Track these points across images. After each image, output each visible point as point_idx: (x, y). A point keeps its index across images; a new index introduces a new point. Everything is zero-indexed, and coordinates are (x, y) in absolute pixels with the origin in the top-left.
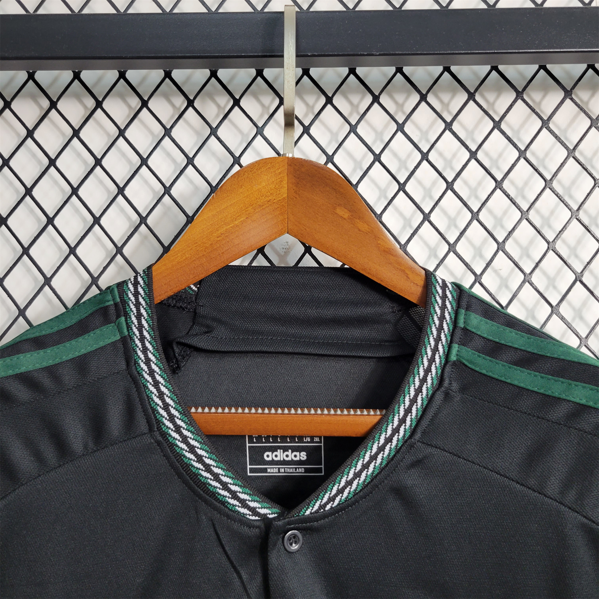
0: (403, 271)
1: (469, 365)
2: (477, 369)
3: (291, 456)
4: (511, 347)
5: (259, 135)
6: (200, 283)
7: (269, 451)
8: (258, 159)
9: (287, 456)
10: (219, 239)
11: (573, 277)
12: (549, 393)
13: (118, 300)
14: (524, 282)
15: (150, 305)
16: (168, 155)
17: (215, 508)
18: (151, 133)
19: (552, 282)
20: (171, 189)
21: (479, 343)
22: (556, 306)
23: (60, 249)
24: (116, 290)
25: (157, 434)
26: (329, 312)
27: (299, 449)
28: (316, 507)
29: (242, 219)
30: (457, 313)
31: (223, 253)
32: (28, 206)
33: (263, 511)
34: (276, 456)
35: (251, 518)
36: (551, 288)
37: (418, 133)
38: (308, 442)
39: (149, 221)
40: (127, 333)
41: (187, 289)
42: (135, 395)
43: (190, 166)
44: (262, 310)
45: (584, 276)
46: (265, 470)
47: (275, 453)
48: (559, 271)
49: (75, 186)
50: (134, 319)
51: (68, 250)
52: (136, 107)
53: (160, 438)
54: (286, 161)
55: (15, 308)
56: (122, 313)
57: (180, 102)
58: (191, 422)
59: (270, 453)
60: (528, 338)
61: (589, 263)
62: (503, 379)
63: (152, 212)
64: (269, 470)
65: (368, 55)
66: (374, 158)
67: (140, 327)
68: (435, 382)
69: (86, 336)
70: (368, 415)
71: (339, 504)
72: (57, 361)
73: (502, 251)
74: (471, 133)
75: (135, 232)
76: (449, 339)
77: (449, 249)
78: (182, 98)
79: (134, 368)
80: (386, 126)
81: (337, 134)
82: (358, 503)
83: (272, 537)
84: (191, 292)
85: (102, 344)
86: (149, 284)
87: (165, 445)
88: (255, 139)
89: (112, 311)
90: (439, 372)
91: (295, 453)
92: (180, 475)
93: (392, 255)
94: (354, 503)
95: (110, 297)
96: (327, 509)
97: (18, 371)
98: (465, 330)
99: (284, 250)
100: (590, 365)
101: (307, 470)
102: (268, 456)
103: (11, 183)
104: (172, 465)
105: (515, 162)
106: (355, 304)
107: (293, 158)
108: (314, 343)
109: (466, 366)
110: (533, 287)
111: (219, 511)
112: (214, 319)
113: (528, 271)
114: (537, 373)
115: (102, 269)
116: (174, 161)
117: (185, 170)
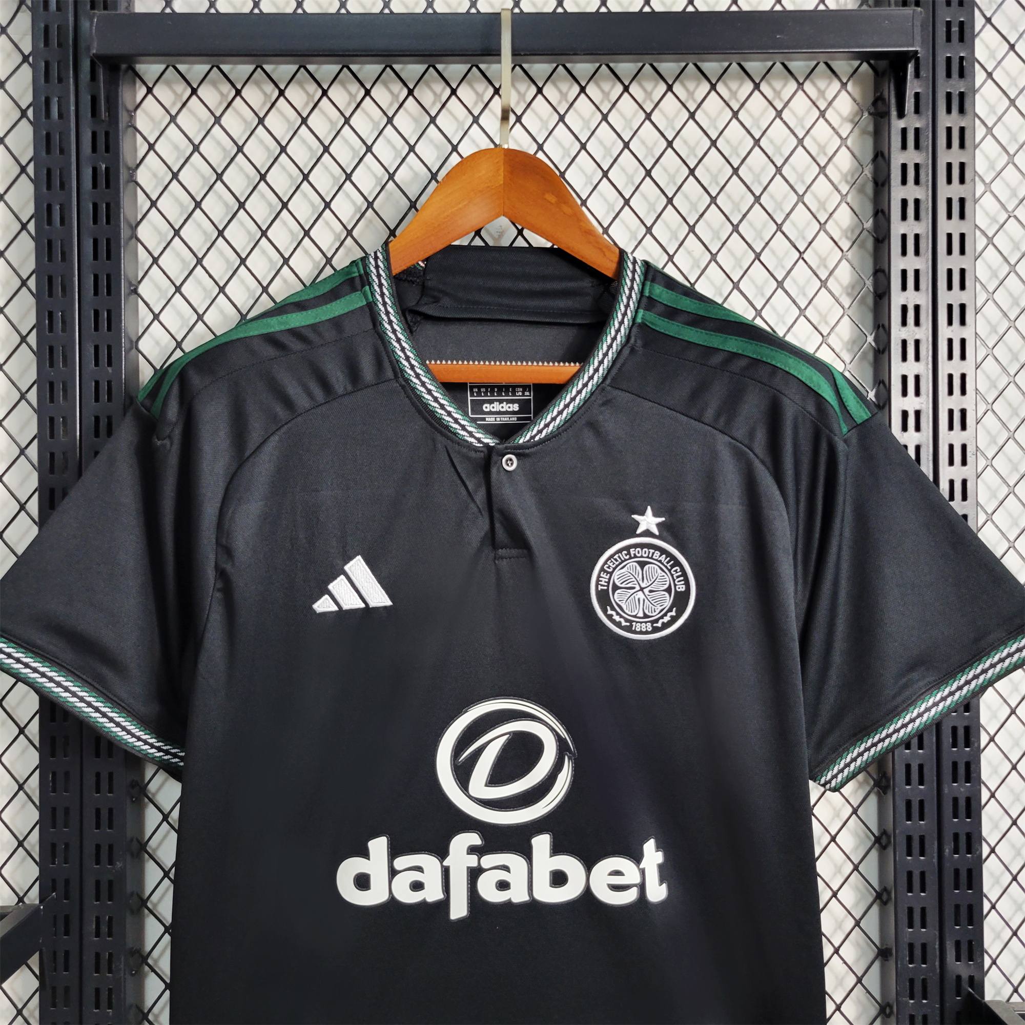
0: (601, 249)
1: (651, 326)
2: (658, 329)
3: (506, 407)
4: (685, 311)
6: (427, 260)
7: (487, 403)
8: (476, 150)
9: (502, 407)
10: (446, 220)
12: (710, 345)
13: (362, 272)
15: (390, 276)
17: (448, 438)
21: (660, 308)
24: (360, 263)
25: (401, 380)
26: (538, 286)
27: (513, 402)
28: (528, 437)
29: (464, 203)
30: (643, 284)
31: (449, 233)
33: (486, 441)
34: (493, 407)
35: (477, 445)
38: (519, 396)
39: (375, 205)
40: (371, 300)
41: (416, 265)
42: (382, 349)
44: (481, 283)
46: (484, 419)
47: (492, 405)
50: (377, 288)
53: (403, 383)
54: (503, 152)
56: (367, 284)
58: (428, 371)
59: (488, 405)
60: (699, 304)
62: (676, 336)
64: (487, 419)
67: (382, 295)
68: (624, 340)
69: (338, 301)
70: (570, 366)
71: (546, 436)
72: (318, 320)
76: (636, 306)
79: (379, 327)
82: (560, 435)
83: (495, 458)
84: (420, 268)
85: (352, 308)
86: (387, 259)
87: (408, 389)
89: (358, 281)
90: (627, 332)
91: (509, 405)
92: (420, 412)
93: (592, 235)
94: (557, 435)
95: (355, 269)
96: (536, 440)
97: (288, 327)
98: (649, 298)
99: (499, 234)
100: (743, 323)
101: (519, 419)
102: (487, 407)
104: (413, 404)
106: (561, 279)
107: (509, 150)
108: (525, 312)
109: (649, 327)
111: (452, 441)
112: (441, 291)
114: (703, 331)
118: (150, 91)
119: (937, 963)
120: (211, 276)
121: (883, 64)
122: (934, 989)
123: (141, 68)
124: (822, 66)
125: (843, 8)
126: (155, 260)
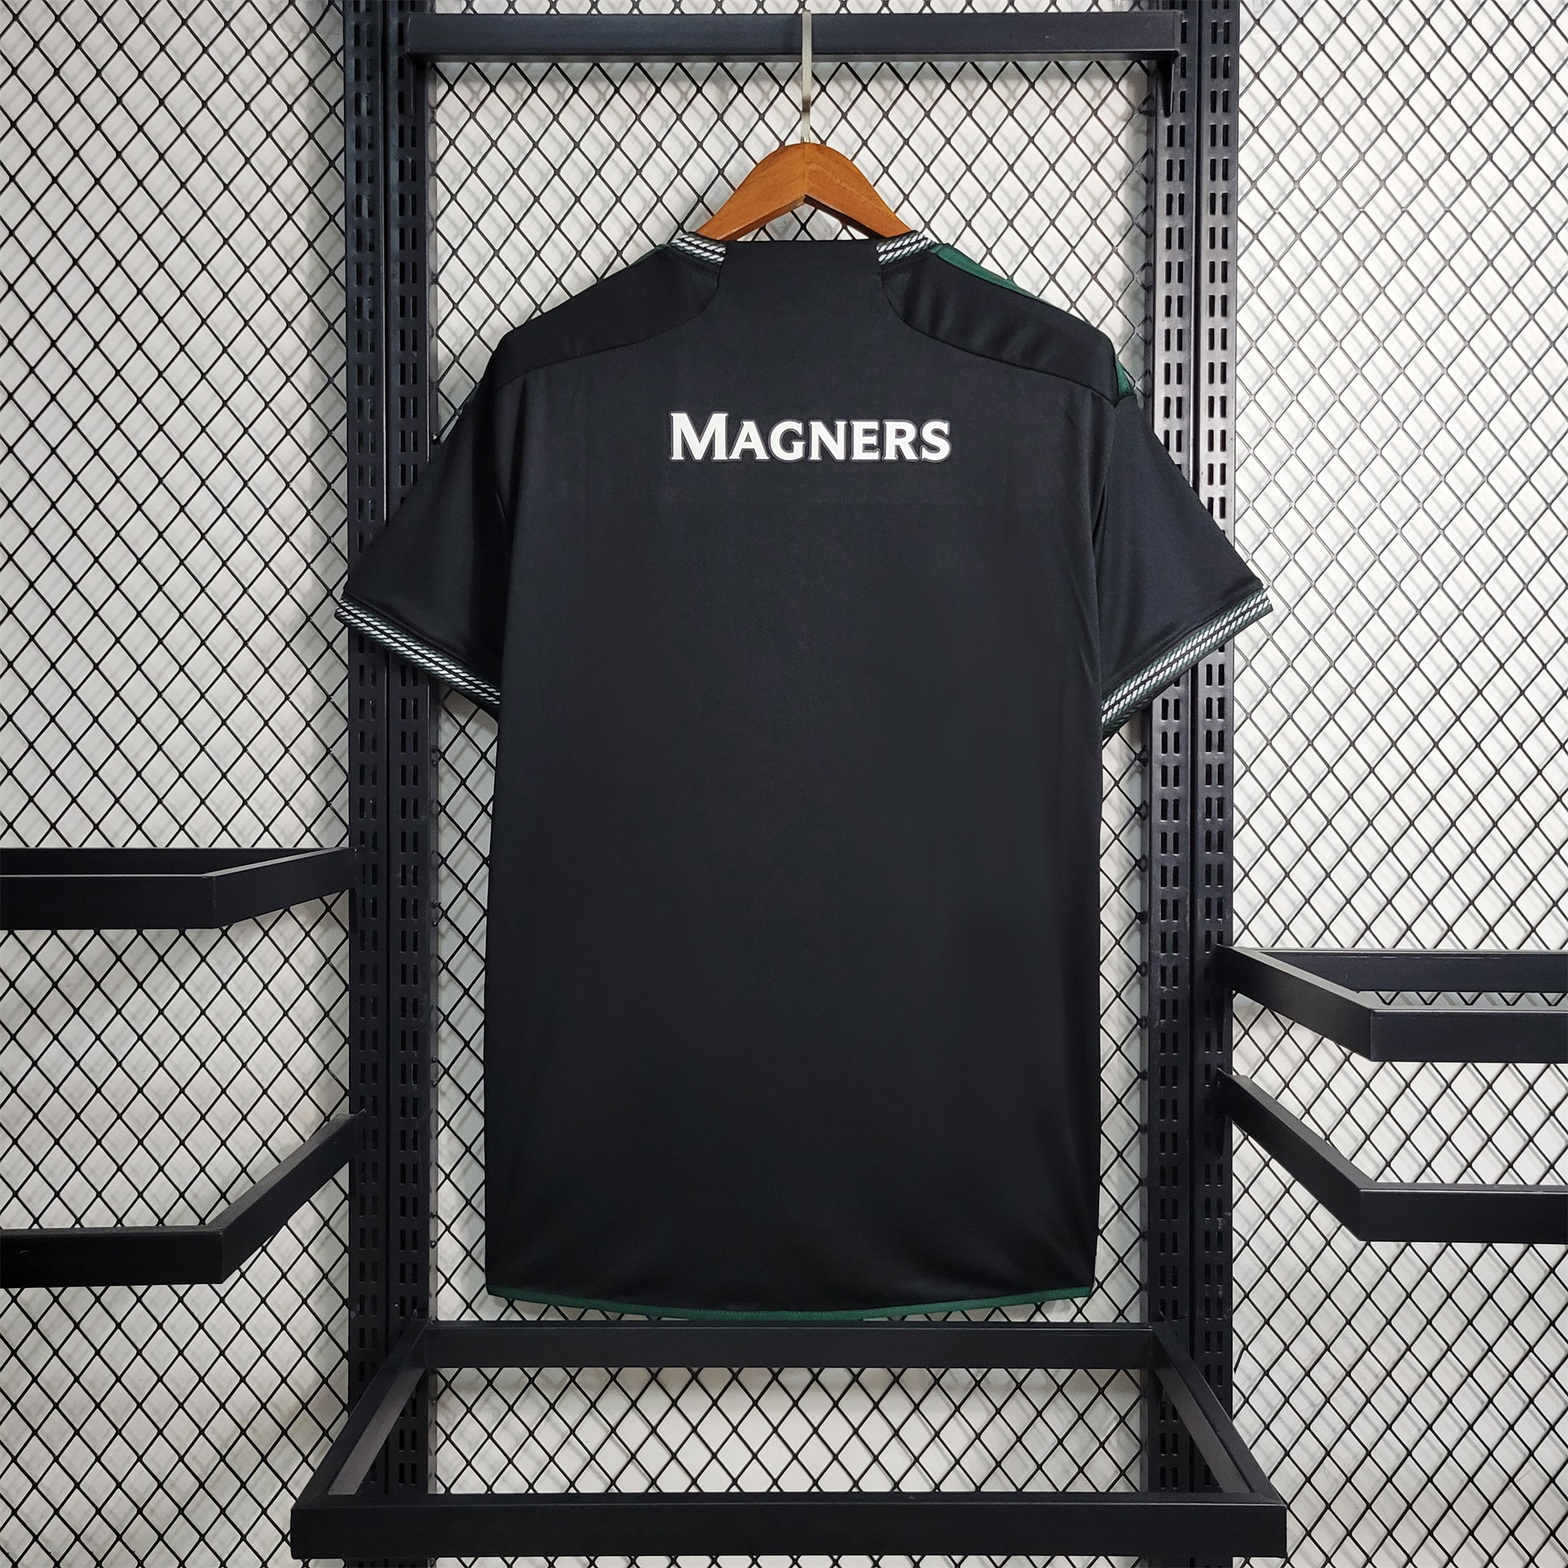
5: (761, 121)
11: (1027, 250)
14: (986, 254)
22: (1010, 273)
45: (1035, 249)
48: (1017, 245)
65: (856, 52)
88: (757, 124)
113: (990, 245)
118: (451, 88)
119: (1188, 918)
120: (507, 268)
121: (1152, 64)
122: (1184, 942)
123: (440, 65)
124: (1095, 66)
125: (1118, 10)
126: (455, 252)
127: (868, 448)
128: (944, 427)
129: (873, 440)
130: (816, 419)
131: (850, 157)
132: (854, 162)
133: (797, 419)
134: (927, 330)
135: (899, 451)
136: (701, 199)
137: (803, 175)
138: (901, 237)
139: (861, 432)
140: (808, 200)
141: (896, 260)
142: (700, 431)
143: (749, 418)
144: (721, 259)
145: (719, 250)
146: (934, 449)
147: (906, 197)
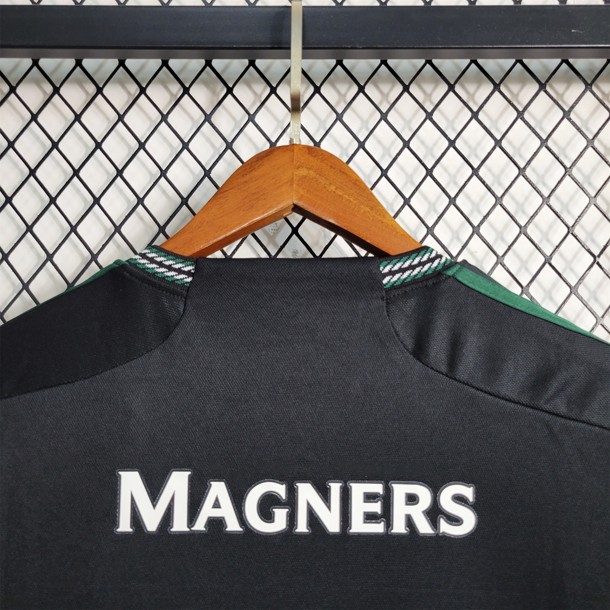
5: (251, 122)
11: (542, 260)
14: (496, 264)
16: (165, 139)
18: (149, 118)
19: (524, 264)
20: (166, 172)
22: (526, 286)
23: (62, 227)
32: (32, 186)
36: (523, 270)
37: (402, 122)
43: (185, 151)
45: (553, 259)
48: (531, 255)
49: (77, 168)
51: (69, 228)
52: (135, 94)
55: (19, 282)
57: (177, 89)
61: (558, 247)
63: (149, 193)
65: (351, 48)
66: (359, 146)
73: (477, 234)
74: (451, 123)
75: (133, 213)
77: (428, 232)
78: (179, 86)
80: (372, 115)
81: (325, 122)
88: (247, 125)
103: (16, 164)
105: (491, 151)
110: (505, 269)
113: (500, 253)
115: (101, 246)
116: (170, 145)
117: (180, 154)
127: (370, 517)
128: (468, 492)
129: (376, 507)
130: (304, 479)
131: (345, 160)
132: (351, 165)
133: (279, 479)
134: (444, 368)
135: (410, 522)
136: (185, 201)
137: (291, 181)
138: (408, 254)
139: (361, 497)
140: (296, 209)
141: (404, 284)
142: (155, 495)
143: (218, 478)
144: (189, 279)
145: (186, 269)
146: (455, 520)
147: (407, 202)
